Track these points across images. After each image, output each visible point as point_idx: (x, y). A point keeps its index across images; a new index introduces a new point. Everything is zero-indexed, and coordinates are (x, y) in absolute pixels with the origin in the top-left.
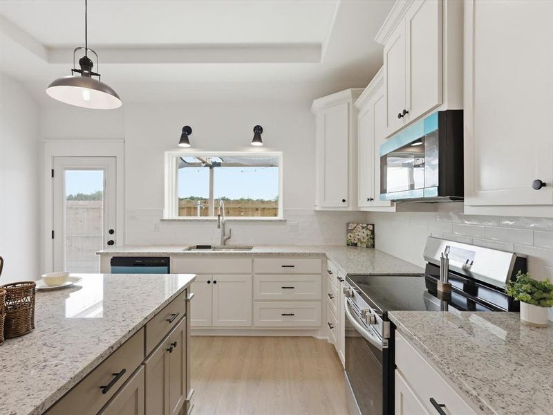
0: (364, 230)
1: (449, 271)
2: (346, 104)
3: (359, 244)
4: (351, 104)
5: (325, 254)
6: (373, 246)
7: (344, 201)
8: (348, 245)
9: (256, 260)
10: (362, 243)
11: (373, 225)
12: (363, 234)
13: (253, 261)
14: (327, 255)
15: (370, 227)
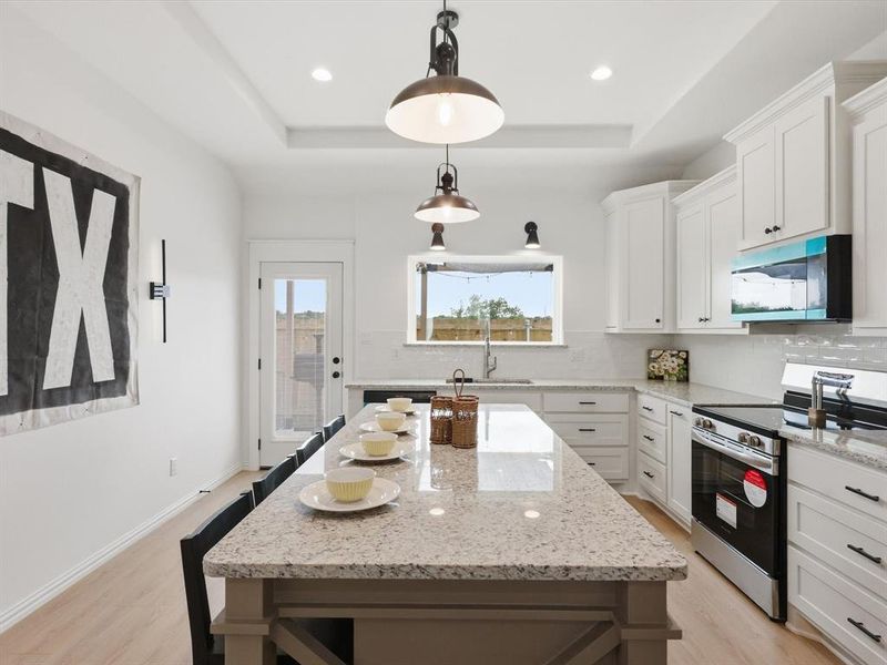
0: (674, 359)
1: (823, 398)
2: (661, 200)
3: (666, 377)
4: (667, 199)
5: (634, 389)
6: (687, 379)
7: (658, 321)
8: (650, 378)
9: (547, 395)
10: (670, 375)
11: (687, 352)
12: (670, 364)
13: (542, 396)
14: (637, 388)
15: (683, 355)
